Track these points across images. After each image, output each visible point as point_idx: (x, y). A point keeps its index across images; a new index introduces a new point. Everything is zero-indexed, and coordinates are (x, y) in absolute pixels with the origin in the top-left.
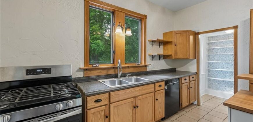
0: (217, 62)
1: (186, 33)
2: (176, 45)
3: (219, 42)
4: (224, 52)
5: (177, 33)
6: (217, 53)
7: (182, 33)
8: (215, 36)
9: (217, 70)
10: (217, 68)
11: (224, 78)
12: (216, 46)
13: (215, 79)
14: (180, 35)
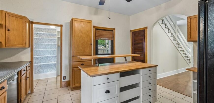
0: (40, 50)
1: (23, 19)
2: (9, 30)
3: (42, 34)
4: (46, 42)
5: (11, 15)
6: (40, 42)
7: (18, 17)
8: (38, 28)
9: (40, 56)
10: (40, 55)
11: (45, 62)
12: (39, 37)
13: (38, 65)
14: (15, 19)
